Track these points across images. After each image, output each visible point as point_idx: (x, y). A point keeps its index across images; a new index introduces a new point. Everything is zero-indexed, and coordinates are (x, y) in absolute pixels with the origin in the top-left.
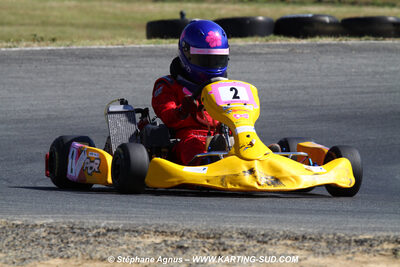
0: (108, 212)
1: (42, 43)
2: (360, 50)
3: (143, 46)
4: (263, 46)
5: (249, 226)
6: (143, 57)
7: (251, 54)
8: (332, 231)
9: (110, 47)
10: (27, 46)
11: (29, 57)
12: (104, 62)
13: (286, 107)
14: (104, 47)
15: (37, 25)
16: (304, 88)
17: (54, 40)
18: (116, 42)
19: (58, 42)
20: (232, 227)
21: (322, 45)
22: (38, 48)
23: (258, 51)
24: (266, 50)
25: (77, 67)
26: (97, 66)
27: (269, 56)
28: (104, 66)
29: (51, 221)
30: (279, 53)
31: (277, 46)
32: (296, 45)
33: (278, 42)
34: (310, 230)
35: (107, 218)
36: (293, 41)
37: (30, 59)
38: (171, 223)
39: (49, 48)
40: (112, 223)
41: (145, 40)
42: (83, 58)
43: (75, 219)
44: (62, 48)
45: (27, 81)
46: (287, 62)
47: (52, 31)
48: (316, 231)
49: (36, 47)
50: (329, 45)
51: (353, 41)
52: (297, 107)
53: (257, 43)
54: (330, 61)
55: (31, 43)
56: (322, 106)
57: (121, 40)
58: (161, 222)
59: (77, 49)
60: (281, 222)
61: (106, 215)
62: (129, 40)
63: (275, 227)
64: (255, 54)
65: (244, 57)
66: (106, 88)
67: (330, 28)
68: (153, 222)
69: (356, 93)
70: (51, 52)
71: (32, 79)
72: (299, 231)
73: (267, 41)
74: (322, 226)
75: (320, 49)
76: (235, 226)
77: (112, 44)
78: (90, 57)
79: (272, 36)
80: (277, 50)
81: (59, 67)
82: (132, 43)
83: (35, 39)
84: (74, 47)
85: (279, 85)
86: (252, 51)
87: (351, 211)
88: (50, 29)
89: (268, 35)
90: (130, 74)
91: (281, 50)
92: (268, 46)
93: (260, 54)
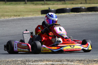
0: (35, 56)
1: (17, 17)
2: (92, 15)
3: (40, 16)
4: (69, 15)
5: (68, 58)
6: (40, 19)
7: (66, 17)
8: (88, 59)
9: (33, 17)
10: (13, 18)
11: (14, 20)
12: (31, 20)
13: (75, 29)
14: (31, 17)
15: (15, 12)
16: (79, 24)
17: (19, 16)
18: (34, 16)
19: (20, 16)
20: (64, 59)
21: (83, 14)
22: (16, 18)
23: (67, 16)
24: (69, 16)
25: (25, 22)
26: (30, 21)
27: (70, 17)
28: (31, 21)
29: (22, 59)
30: (73, 17)
31: (72, 15)
32: (77, 14)
33: (72, 14)
34: (83, 59)
35: (35, 58)
36: (76, 13)
37: (14, 21)
38: (50, 58)
39: (18, 18)
40: (36, 59)
41: (41, 15)
42: (26, 20)
43: (27, 58)
44: (21, 18)
45: (13, 26)
46: (75, 18)
47: (18, 14)
48: (84, 59)
49: (15, 18)
50: (84, 14)
51: (90, 13)
52: (77, 29)
53: (67, 14)
54: (85, 18)
55: (14, 17)
56: (83, 28)
57: (35, 15)
58: (47, 58)
59: (25, 18)
60: (76, 57)
61: (34, 57)
62: (37, 15)
63: (74, 58)
64: (67, 17)
65: (64, 18)
66: (32, 27)
67: (84, 10)
68: (46, 58)
69: (91, 25)
70: (19, 19)
71: (14, 25)
72: (80, 59)
73: (70, 14)
74: (85, 57)
75: (82, 15)
76: (65, 58)
77: (33, 16)
78: (28, 20)
79: (71, 13)
80: (72, 16)
81: (21, 22)
82: (38, 16)
83: (15, 16)
84: (24, 17)
85: (73, 24)
86: (66, 16)
87: (92, 54)
88: (18, 13)
89: (70, 12)
90: (38, 23)
91: (73, 16)
92: (70, 15)
93: (68, 17)
